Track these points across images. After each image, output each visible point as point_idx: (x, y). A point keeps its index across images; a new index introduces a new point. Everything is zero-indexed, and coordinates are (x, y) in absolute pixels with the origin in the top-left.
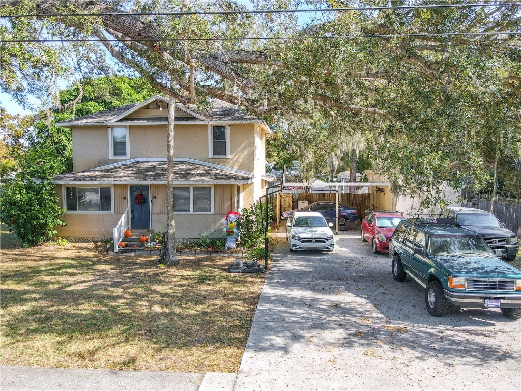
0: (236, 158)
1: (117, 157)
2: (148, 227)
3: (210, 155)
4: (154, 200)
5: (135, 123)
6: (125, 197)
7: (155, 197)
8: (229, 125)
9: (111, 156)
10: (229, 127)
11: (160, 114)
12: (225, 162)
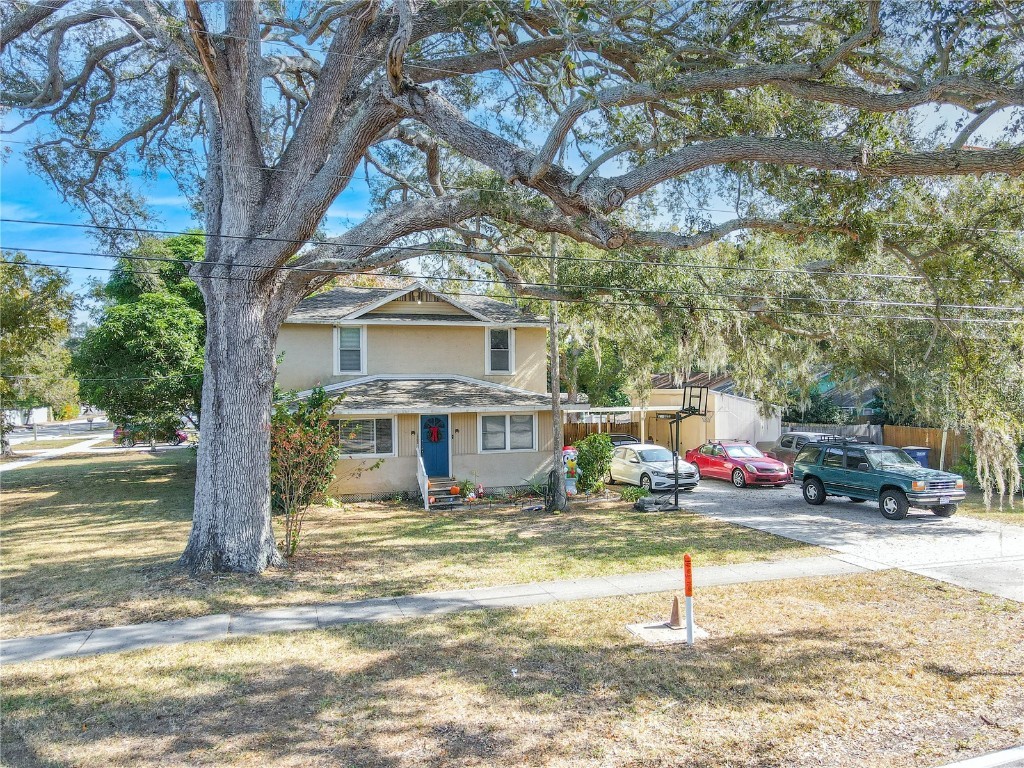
0: (522, 374)
1: (345, 373)
2: (446, 474)
3: (488, 370)
4: (456, 435)
5: (383, 321)
6: (413, 432)
7: (457, 430)
8: (515, 329)
9: (337, 371)
10: (513, 332)
11: (418, 309)
12: (508, 380)
